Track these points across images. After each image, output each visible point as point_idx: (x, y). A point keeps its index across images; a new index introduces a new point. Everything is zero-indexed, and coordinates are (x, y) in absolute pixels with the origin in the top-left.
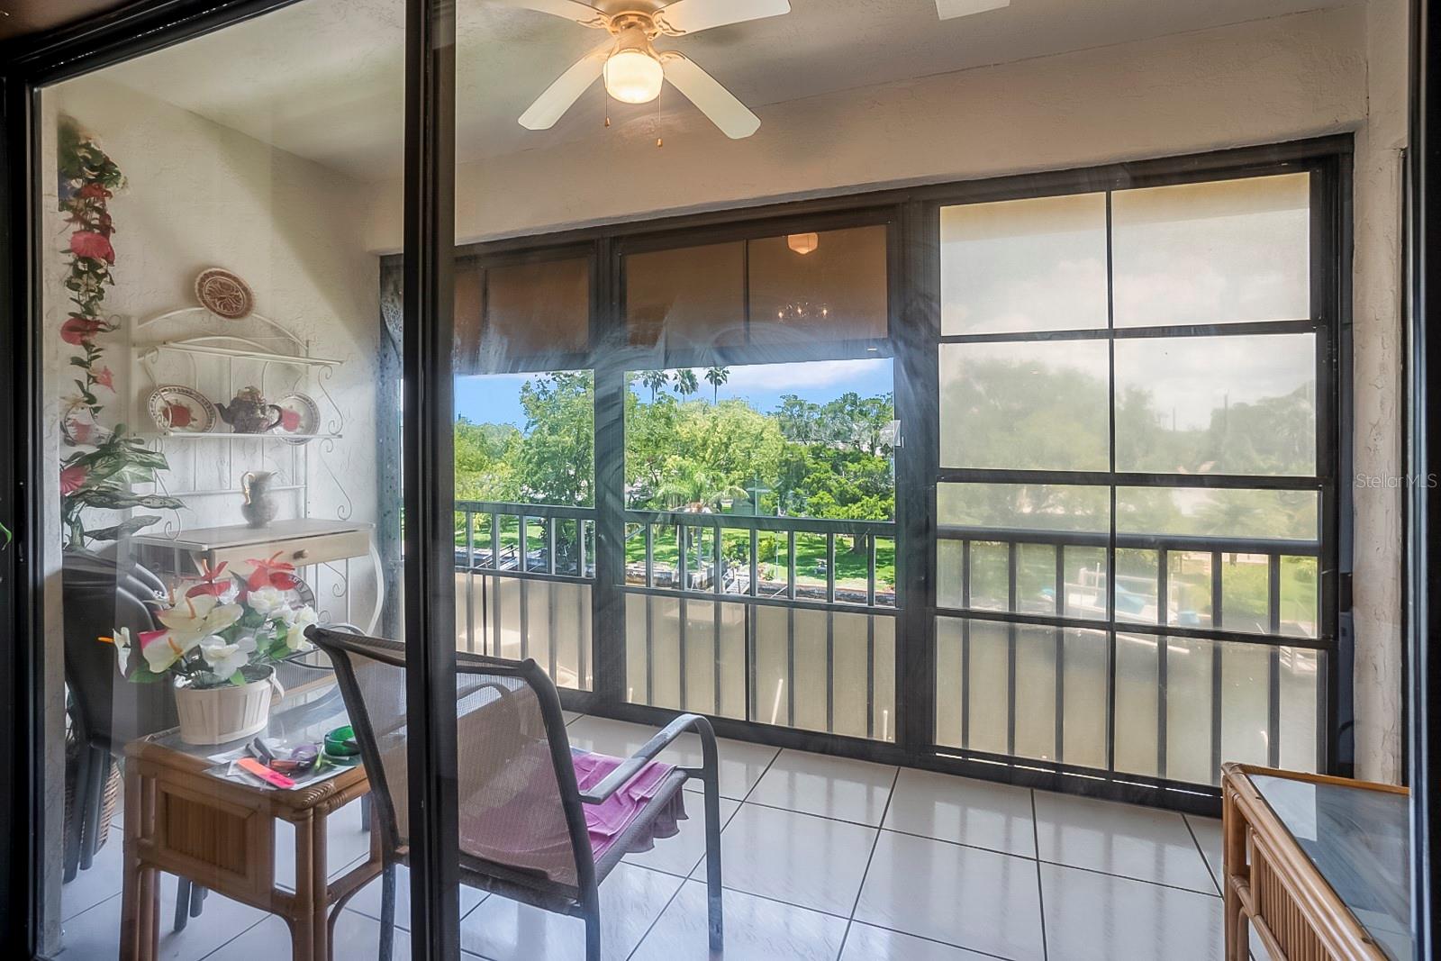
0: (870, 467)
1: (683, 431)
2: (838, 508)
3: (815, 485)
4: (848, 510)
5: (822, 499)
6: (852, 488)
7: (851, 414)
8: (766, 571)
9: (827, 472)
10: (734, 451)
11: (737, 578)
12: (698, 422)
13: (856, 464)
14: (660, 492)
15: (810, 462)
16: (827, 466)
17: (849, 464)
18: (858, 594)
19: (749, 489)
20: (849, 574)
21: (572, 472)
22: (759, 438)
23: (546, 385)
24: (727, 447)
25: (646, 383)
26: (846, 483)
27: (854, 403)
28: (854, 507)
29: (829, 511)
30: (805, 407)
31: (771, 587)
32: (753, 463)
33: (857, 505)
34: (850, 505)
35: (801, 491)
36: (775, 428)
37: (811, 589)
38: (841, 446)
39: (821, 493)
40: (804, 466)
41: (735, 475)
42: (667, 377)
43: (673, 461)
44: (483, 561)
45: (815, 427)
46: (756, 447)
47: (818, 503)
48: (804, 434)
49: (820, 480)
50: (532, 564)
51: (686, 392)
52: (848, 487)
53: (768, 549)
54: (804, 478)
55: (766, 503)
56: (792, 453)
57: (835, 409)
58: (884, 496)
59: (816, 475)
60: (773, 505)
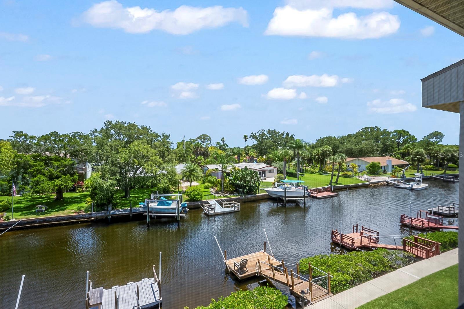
0: (65, 163)
2: (48, 182)
3: (35, 172)
4: (54, 182)
5: (40, 178)
6: (56, 173)
7: (55, 141)
8: (5, 216)
9: (42, 166)
13: (58, 162)
15: (32, 162)
16: (42, 163)
17: (54, 162)
18: (61, 218)
20: (54, 210)
26: (53, 171)
29: (44, 184)
30: (28, 137)
31: (9, 224)
33: (59, 180)
34: (55, 180)
35: (26, 175)
36: (9, 147)
37: (34, 220)
38: (49, 155)
39: (39, 176)
40: (29, 164)
45: (34, 146)
47: (37, 180)
48: (27, 150)
49: (38, 170)
52: (54, 172)
53: (5, 205)
54: (28, 169)
55: (3, 183)
56: (21, 158)
57: (46, 138)
58: (72, 175)
59: (35, 168)
60: (9, 183)
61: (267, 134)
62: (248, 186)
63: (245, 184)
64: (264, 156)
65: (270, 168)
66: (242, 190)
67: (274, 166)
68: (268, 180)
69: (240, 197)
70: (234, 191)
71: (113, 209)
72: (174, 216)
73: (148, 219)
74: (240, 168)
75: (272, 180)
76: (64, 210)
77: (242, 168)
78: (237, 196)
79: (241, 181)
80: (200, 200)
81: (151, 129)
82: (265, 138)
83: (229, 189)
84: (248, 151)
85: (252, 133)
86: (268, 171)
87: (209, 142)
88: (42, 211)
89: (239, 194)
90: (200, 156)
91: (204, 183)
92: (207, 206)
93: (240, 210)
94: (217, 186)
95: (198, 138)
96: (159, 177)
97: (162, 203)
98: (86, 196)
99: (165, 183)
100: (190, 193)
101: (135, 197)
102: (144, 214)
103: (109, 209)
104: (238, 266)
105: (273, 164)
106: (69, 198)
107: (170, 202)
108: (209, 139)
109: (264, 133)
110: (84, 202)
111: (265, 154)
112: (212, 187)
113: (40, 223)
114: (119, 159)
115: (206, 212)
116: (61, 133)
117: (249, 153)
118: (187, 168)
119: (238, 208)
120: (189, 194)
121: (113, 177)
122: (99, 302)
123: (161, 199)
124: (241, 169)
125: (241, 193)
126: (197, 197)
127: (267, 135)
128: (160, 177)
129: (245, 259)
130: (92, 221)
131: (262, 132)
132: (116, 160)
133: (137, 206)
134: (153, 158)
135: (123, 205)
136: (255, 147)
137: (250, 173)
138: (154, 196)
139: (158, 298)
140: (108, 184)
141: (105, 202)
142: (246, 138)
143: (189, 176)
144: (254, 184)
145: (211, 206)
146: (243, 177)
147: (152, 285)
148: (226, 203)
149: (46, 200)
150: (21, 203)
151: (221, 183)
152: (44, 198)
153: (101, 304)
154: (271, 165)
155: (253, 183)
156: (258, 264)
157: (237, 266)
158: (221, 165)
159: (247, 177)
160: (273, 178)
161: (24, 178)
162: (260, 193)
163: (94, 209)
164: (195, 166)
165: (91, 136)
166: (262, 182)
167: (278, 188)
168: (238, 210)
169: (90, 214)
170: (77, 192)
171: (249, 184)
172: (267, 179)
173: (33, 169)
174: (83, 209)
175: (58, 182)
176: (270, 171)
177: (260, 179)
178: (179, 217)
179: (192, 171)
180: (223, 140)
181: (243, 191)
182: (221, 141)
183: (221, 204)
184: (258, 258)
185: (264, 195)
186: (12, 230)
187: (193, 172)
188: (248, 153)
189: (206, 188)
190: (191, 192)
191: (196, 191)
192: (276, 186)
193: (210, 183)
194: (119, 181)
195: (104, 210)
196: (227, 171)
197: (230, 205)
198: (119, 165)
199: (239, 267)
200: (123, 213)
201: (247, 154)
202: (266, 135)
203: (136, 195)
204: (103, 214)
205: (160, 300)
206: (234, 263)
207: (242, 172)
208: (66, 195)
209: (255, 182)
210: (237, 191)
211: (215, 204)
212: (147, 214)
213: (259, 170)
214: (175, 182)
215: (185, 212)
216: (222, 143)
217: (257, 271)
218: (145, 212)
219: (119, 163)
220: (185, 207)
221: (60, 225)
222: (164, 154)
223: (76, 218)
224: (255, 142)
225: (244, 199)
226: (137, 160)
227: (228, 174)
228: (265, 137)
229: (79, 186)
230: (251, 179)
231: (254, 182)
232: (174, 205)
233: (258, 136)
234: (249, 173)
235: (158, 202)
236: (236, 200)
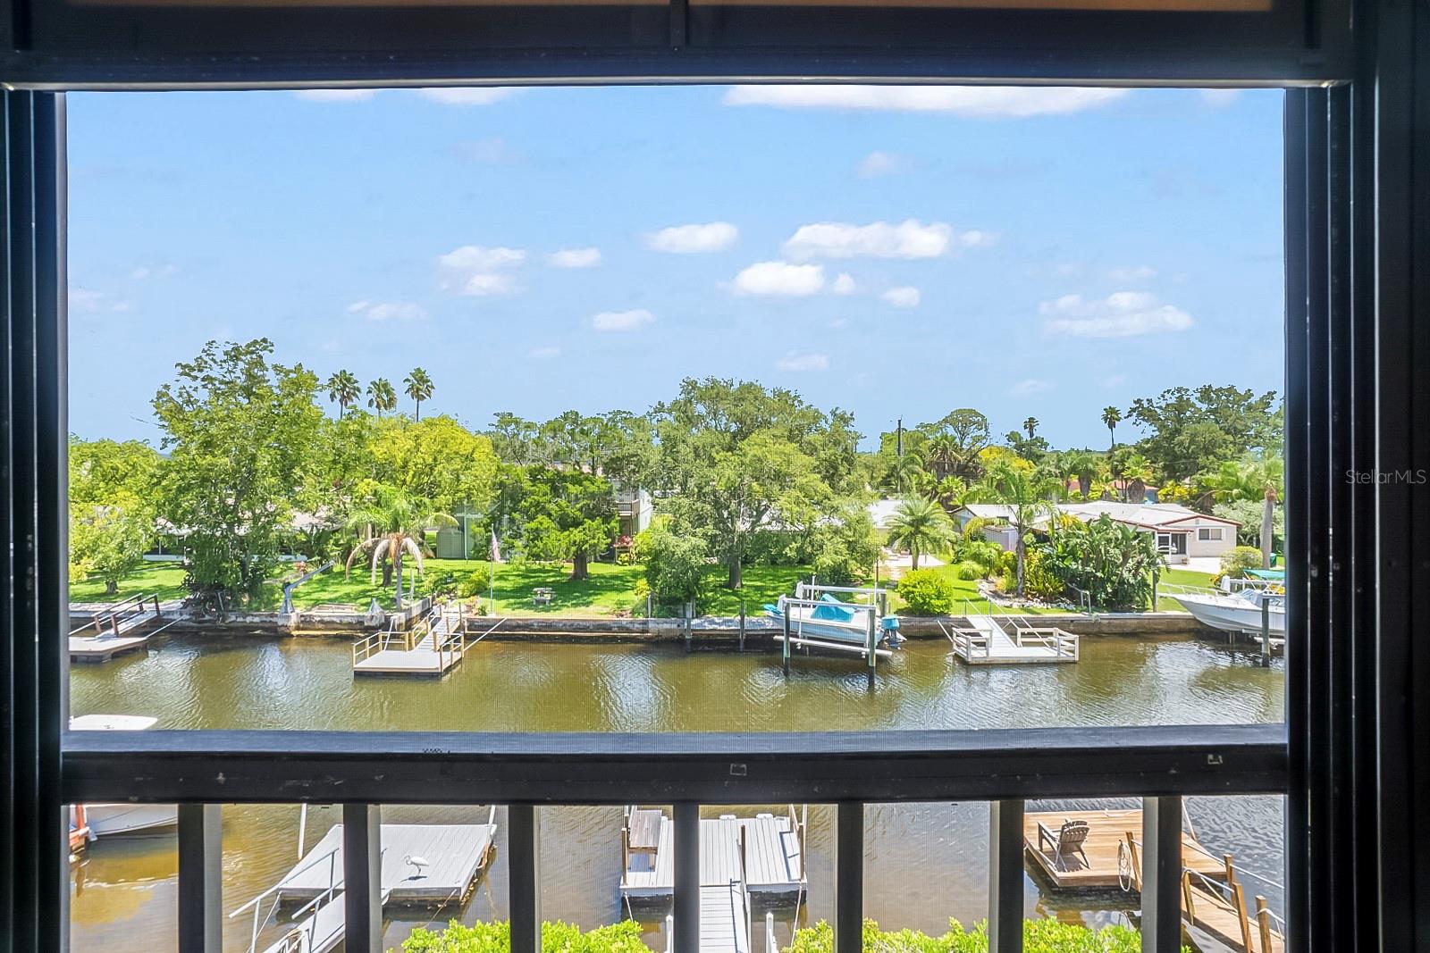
0: (592, 488)
1: (379, 451)
2: (558, 533)
3: (533, 509)
4: (570, 535)
5: (541, 524)
6: (573, 511)
7: (572, 433)
8: (478, 606)
9: (545, 495)
10: (441, 474)
11: (444, 615)
12: (397, 441)
13: (577, 486)
14: (351, 522)
15: (527, 485)
16: (546, 488)
17: (570, 486)
18: (579, 623)
19: (458, 515)
20: (569, 604)
21: (230, 501)
22: (469, 458)
23: (193, 393)
24: (432, 469)
25: (333, 397)
26: (567, 507)
27: (575, 422)
28: (576, 532)
29: (549, 537)
30: (521, 426)
31: (485, 623)
32: (463, 487)
33: (579, 530)
34: (571, 529)
35: (517, 515)
36: (488, 449)
37: (530, 622)
38: (560, 467)
39: (540, 517)
40: (521, 488)
41: (442, 500)
42: (359, 391)
43: (365, 486)
44: (92, 620)
45: (532, 447)
46: (467, 468)
47: (537, 529)
48: (519, 455)
49: (538, 504)
50: (170, 617)
51: (383, 408)
52: (569, 511)
53: (480, 581)
54: (520, 501)
55: (477, 529)
56: (507, 475)
57: (554, 428)
58: (607, 518)
59: (533, 499)
60: (487, 532)
61: (1197, 402)
62: (1113, 583)
63: (1099, 574)
64: (1187, 480)
65: (1205, 523)
66: (1088, 593)
67: (1222, 519)
68: (1195, 565)
69: (1080, 615)
70: (1061, 594)
71: (698, 615)
72: (859, 654)
73: (786, 654)
74: (1083, 520)
75: (1213, 567)
76: (587, 604)
77: (1091, 520)
78: (1068, 611)
79: (1086, 562)
80: (941, 614)
81: (801, 398)
82: (1190, 418)
83: (1041, 586)
84: (1122, 462)
85: (1138, 401)
86: (1198, 532)
87: (983, 432)
88: (544, 602)
89: (1077, 604)
90: (950, 478)
91: (958, 561)
92: (964, 633)
93: (1077, 659)
94: (1000, 573)
95: (945, 421)
96: (819, 536)
97: (826, 612)
98: (635, 575)
99: (836, 553)
100: (911, 589)
101: (757, 588)
102: (776, 637)
103: (689, 615)
104: (1054, 839)
105: (1218, 509)
106: (599, 576)
107: (849, 610)
108: (983, 424)
109: (1185, 397)
110: (633, 589)
111: (1188, 472)
112: (985, 577)
113: (540, 631)
114: (714, 481)
115: (960, 651)
116: (585, 414)
117: (1123, 470)
118: (905, 513)
119: (1073, 652)
120: (909, 593)
121: (698, 530)
122: (651, 845)
123: (824, 600)
124: (1088, 523)
125: (1086, 604)
126: (933, 601)
127: (1199, 405)
128: (822, 534)
129: (1078, 823)
130: (649, 641)
131: (1177, 395)
132: (707, 484)
133: (758, 613)
134: (805, 480)
135: (724, 607)
136: (1150, 451)
137: (1120, 537)
138: (805, 591)
139: (796, 874)
140: (686, 546)
141: (679, 594)
142: (1111, 418)
143: (912, 535)
144: (1135, 576)
145: (977, 635)
146: (1094, 549)
147: (784, 835)
148: (1031, 630)
149: (553, 576)
150: (506, 580)
151: (1017, 564)
152: (549, 571)
153: (655, 850)
154: (1213, 515)
155: (1130, 571)
156: (1126, 849)
157: (1050, 839)
158: (1016, 508)
159: (1107, 552)
160: (1219, 560)
161: (512, 521)
162: (1157, 609)
163: (652, 610)
164: (930, 508)
165: (651, 420)
166: (1168, 570)
167: (1234, 595)
168: (1072, 659)
169: (645, 623)
170: (617, 564)
171: (1117, 575)
172: (1192, 561)
173: (529, 500)
174: (628, 607)
175: (576, 534)
176: (1204, 535)
177: (1158, 560)
178: (872, 658)
179: (919, 522)
180: (1030, 424)
181: (1093, 597)
182: (1025, 427)
183: (1013, 634)
184: (1129, 830)
185: (1177, 618)
186: (489, 638)
187: (923, 525)
188: (1120, 468)
189: (966, 577)
190: (914, 587)
191: (930, 583)
192: (1226, 587)
193: (979, 563)
194: (712, 540)
195: (676, 615)
196: (1034, 527)
197: (1044, 640)
198: (715, 496)
199: (1055, 845)
200: (722, 628)
201: (1117, 473)
202: (1193, 405)
203: (759, 584)
204: (675, 626)
205: (803, 881)
206: (1040, 826)
207: (1091, 533)
208: (594, 568)
209: (1142, 570)
210: (1071, 595)
211: (991, 631)
212: (782, 638)
213: (1161, 528)
214: (868, 553)
215: (892, 643)
216: (1025, 436)
217: (1125, 872)
218: (779, 632)
219: (714, 492)
220: (893, 630)
221: (579, 640)
222: (836, 469)
223: (613, 629)
224: (1149, 431)
225: (1096, 623)
226: (761, 485)
227: (1042, 538)
228: (1188, 414)
229: (622, 548)
230: (1126, 556)
231: (1137, 570)
232: (860, 621)
233: (1159, 411)
234: (1117, 539)
235: (814, 607)
236: (1063, 624)
